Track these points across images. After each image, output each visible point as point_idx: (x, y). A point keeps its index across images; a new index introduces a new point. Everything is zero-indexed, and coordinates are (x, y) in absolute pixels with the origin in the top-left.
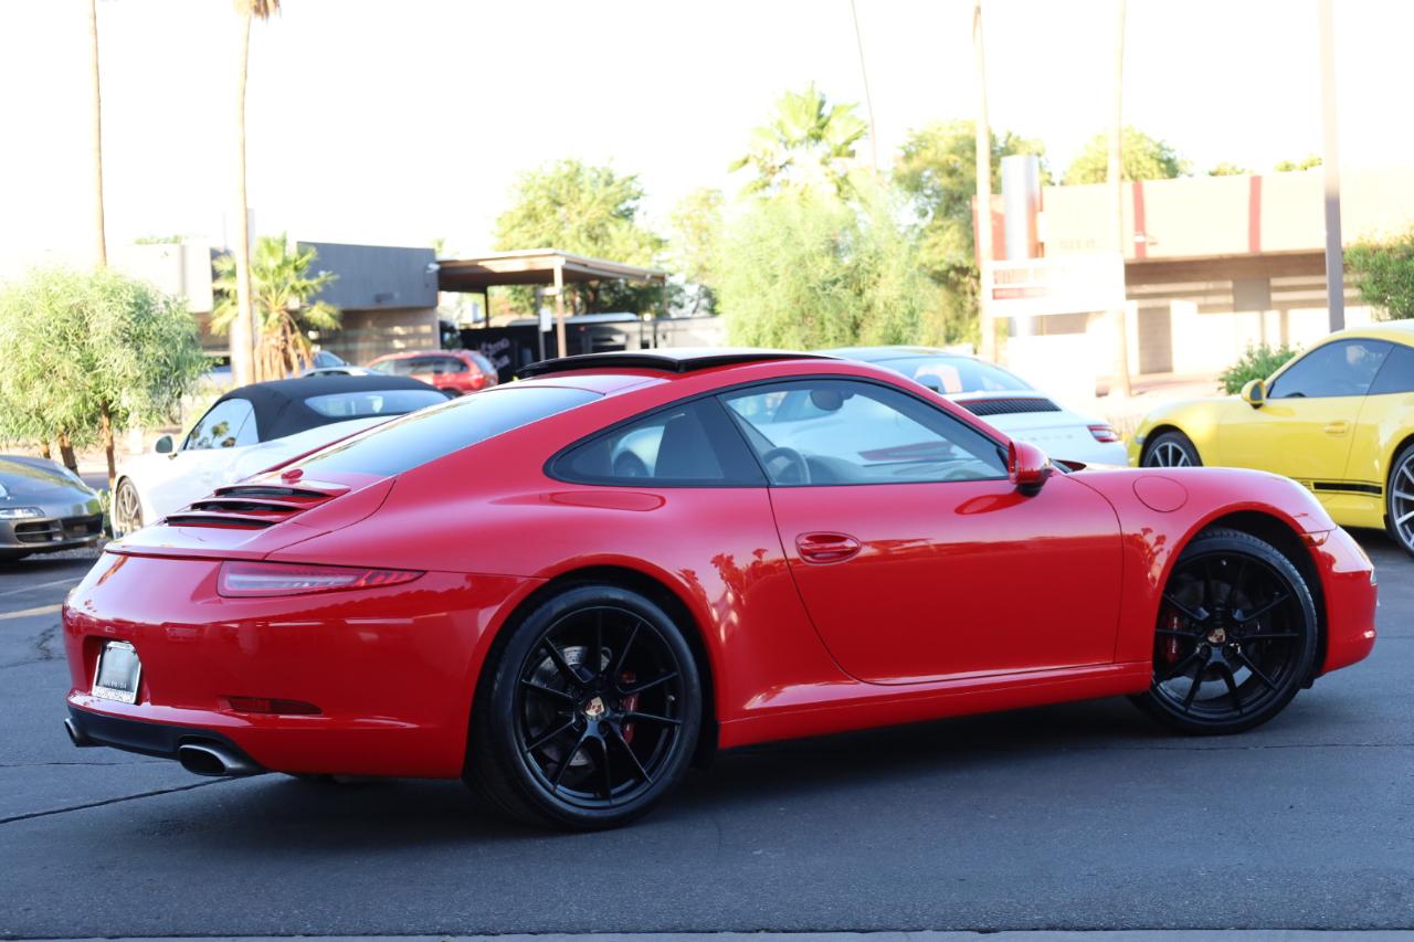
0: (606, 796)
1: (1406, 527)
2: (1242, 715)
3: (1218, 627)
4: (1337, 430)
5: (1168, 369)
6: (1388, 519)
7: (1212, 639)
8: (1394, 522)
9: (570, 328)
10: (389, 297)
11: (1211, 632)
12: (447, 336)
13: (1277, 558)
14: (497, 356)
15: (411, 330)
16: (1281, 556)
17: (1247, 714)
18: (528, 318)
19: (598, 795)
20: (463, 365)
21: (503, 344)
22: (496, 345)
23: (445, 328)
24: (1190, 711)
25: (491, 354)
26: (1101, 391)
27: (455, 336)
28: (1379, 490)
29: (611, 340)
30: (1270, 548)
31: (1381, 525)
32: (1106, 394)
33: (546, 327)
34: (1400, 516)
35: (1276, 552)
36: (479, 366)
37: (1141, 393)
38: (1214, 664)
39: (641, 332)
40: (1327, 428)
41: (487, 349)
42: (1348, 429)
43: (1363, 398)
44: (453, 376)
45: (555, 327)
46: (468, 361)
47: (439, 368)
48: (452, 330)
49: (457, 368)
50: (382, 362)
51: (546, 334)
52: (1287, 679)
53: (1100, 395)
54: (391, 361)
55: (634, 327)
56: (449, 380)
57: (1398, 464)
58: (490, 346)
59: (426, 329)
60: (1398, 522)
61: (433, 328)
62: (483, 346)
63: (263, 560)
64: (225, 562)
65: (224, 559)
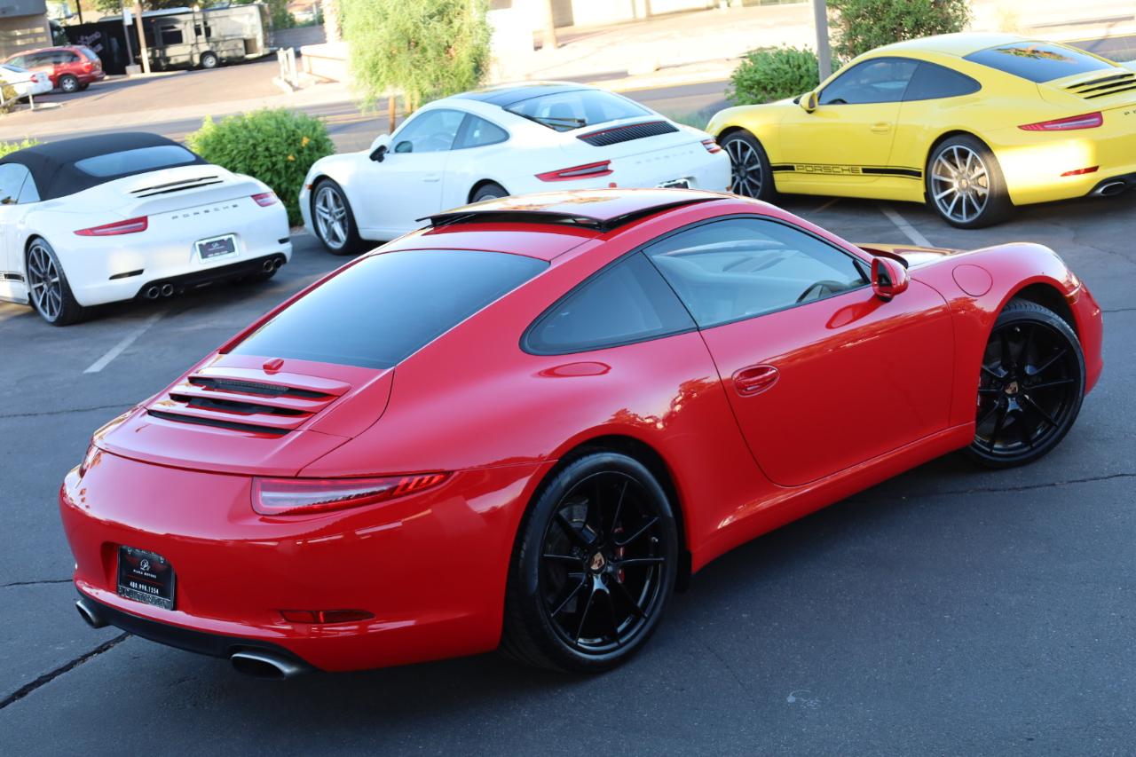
0: (614, 637)
1: (943, 201)
2: (1033, 449)
3: (1013, 381)
4: (880, 129)
5: (570, 24)
6: (928, 195)
7: (1009, 391)
8: (933, 199)
9: (145, 20)
10: (11, 9)
11: (1007, 386)
12: (56, 33)
13: (1057, 320)
14: (93, 45)
15: (28, 31)
16: (1061, 319)
17: (1036, 447)
18: (110, 15)
19: (606, 638)
20: (74, 56)
21: (97, 36)
22: (91, 37)
23: (54, 28)
24: (994, 451)
25: (88, 43)
26: (537, 45)
27: (61, 33)
28: (919, 174)
29: (174, 28)
30: (1052, 314)
31: (922, 200)
32: (540, 48)
33: (128, 22)
34: (938, 194)
35: (1056, 316)
36: (87, 56)
37: (564, 45)
38: (1012, 411)
39: (194, 20)
40: (874, 127)
41: (85, 40)
42: (890, 130)
43: (900, 103)
44: (69, 65)
45: (134, 20)
46: (78, 53)
47: (57, 60)
48: (58, 29)
49: (69, 59)
50: (14, 58)
51: (129, 27)
52: (1066, 415)
53: (537, 48)
54: (20, 57)
55: (190, 17)
56: (65, 68)
57: (935, 154)
58: (87, 38)
59: (39, 30)
60: (937, 198)
61: (45, 29)
62: (82, 38)
63: (297, 478)
64: (254, 478)
65: (253, 476)
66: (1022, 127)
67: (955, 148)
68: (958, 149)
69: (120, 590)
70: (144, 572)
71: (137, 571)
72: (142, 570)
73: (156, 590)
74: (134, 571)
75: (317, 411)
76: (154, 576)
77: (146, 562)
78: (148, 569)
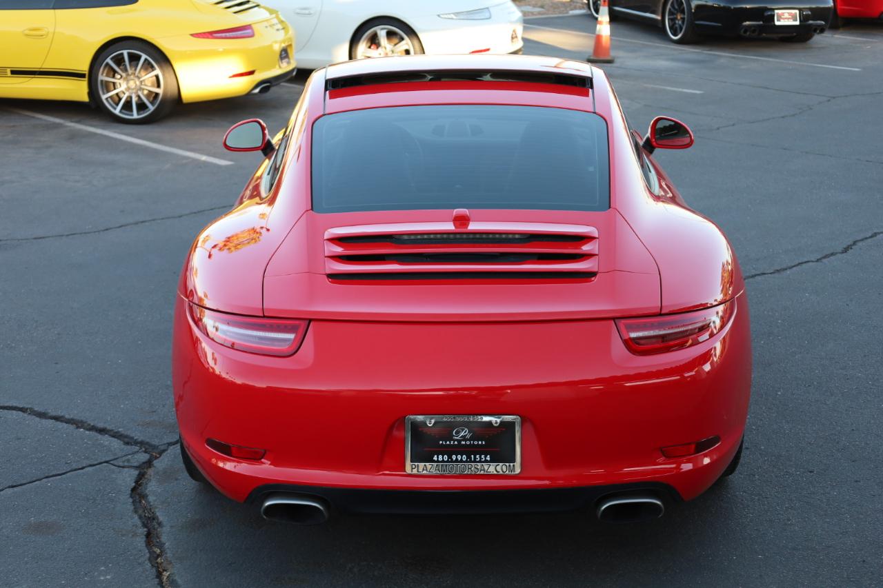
1: (110, 100)
4: (34, 34)
6: (93, 92)
8: (99, 98)
28: (81, 76)
31: (85, 98)
43: (52, 11)
60: (103, 97)
63: (660, 315)
64: (616, 321)
65: (614, 319)
66: (192, 35)
67: (125, 52)
68: (129, 54)
69: (412, 469)
70: (459, 441)
71: (446, 442)
72: (457, 440)
73: (485, 457)
74: (441, 442)
75: (597, 253)
76: (480, 443)
77: (463, 430)
78: (468, 437)
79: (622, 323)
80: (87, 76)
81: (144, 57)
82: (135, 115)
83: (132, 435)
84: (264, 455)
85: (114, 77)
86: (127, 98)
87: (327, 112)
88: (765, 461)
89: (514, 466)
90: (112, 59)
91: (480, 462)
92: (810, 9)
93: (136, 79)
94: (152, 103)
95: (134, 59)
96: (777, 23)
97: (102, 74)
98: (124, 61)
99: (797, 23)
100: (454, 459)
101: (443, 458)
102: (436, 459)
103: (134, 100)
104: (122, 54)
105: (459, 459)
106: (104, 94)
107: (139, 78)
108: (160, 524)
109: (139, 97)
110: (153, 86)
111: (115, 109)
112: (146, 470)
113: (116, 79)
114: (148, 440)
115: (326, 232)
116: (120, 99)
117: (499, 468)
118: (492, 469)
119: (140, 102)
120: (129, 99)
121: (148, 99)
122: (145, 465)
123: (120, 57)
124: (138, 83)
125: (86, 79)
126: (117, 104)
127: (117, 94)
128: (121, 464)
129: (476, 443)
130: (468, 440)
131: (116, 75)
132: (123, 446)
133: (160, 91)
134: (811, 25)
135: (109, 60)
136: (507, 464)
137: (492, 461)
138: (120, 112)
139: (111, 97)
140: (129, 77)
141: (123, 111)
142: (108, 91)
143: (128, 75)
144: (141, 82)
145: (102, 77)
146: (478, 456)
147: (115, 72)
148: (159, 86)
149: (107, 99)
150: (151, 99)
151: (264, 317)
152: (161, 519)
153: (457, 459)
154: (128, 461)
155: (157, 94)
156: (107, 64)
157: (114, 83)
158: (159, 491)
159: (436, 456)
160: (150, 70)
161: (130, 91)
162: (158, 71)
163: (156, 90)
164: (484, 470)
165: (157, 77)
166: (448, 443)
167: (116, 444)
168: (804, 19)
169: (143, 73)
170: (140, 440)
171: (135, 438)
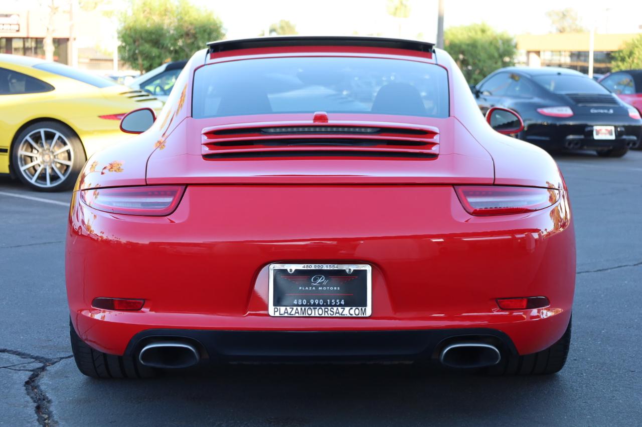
1: (27, 171)
6: (13, 167)
8: (18, 169)
28: (4, 151)
31: (7, 170)
57: (22, 135)
60: (22, 168)
63: (494, 185)
64: (455, 187)
65: (453, 185)
66: (100, 117)
67: (42, 131)
68: (45, 132)
69: (275, 312)
70: (317, 287)
71: (305, 288)
72: (315, 286)
73: (340, 301)
74: (300, 288)
75: (438, 142)
76: (335, 288)
77: (320, 277)
78: (325, 283)
79: (459, 189)
80: (9, 151)
81: (58, 134)
82: (48, 184)
83: (28, 353)
84: (143, 305)
85: (32, 151)
86: (41, 171)
87: (207, 63)
88: (592, 366)
89: (365, 309)
90: (30, 136)
91: (335, 305)
92: (624, 126)
93: (51, 154)
94: (64, 175)
95: (50, 136)
96: (596, 137)
97: (22, 149)
98: (41, 139)
99: (613, 137)
100: (312, 303)
101: (302, 302)
102: (296, 303)
103: (49, 171)
104: (39, 132)
105: (317, 303)
106: (22, 166)
107: (53, 152)
108: (49, 401)
109: (52, 169)
110: (64, 159)
111: (31, 179)
112: (39, 373)
113: (34, 153)
114: (43, 356)
115: (203, 130)
116: (36, 171)
117: (352, 312)
118: (347, 311)
119: (53, 174)
120: (44, 172)
121: (60, 171)
122: (40, 370)
123: (38, 135)
124: (52, 157)
125: (8, 154)
126: (33, 176)
127: (34, 167)
128: (17, 368)
129: (332, 288)
130: (324, 286)
131: (34, 150)
132: (20, 359)
133: (71, 163)
134: (624, 140)
135: (28, 138)
136: (360, 308)
137: (346, 305)
138: (36, 181)
139: (28, 169)
140: (44, 152)
141: (38, 181)
142: (26, 163)
143: (44, 150)
144: (55, 156)
145: (22, 151)
146: (333, 301)
147: (32, 147)
148: (69, 159)
149: (25, 171)
150: (63, 172)
151: (147, 185)
152: (50, 398)
153: (314, 303)
154: (24, 367)
155: (68, 166)
156: (27, 141)
157: (31, 157)
158: (51, 383)
159: (296, 300)
160: (63, 145)
161: (45, 164)
162: (69, 147)
163: (68, 163)
164: (339, 313)
165: (69, 152)
166: (307, 288)
167: (14, 358)
168: (618, 134)
169: (56, 148)
170: (36, 355)
171: (32, 354)
